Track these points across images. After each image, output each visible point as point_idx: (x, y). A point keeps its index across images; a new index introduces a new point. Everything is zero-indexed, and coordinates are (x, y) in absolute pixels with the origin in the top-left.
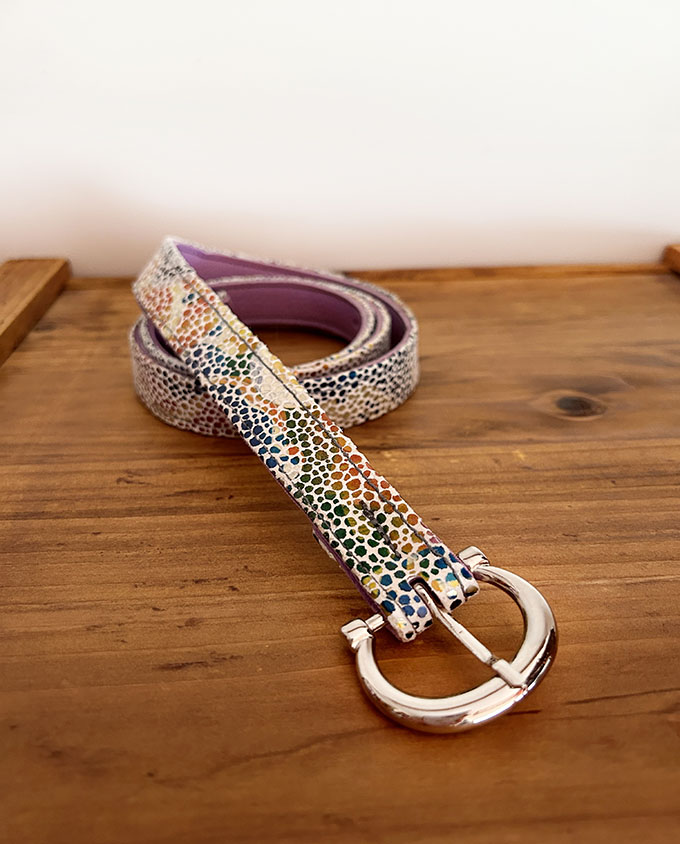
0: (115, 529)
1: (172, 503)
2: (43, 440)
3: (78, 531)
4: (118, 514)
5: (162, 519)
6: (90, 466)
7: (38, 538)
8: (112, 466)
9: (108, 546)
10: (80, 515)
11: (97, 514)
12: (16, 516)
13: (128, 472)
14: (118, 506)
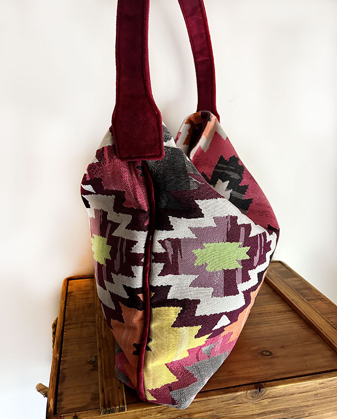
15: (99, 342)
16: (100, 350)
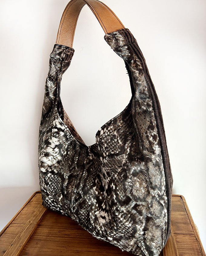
0: (56, 239)
1: (63, 236)
2: (51, 225)
3: (52, 239)
4: (57, 237)
5: (62, 238)
6: (55, 229)
7: (48, 239)
8: (58, 230)
9: (55, 241)
10: (53, 237)
11: (55, 237)
12: (46, 236)
13: (60, 231)
14: (57, 236)
15: (16, 239)
16: (12, 245)
